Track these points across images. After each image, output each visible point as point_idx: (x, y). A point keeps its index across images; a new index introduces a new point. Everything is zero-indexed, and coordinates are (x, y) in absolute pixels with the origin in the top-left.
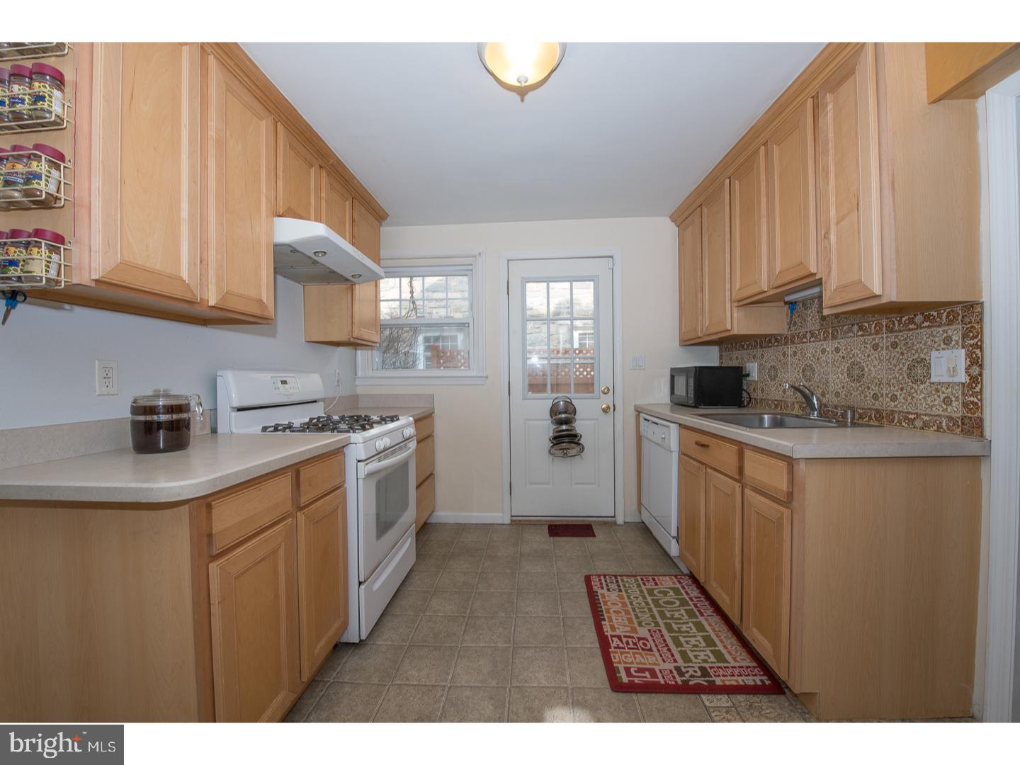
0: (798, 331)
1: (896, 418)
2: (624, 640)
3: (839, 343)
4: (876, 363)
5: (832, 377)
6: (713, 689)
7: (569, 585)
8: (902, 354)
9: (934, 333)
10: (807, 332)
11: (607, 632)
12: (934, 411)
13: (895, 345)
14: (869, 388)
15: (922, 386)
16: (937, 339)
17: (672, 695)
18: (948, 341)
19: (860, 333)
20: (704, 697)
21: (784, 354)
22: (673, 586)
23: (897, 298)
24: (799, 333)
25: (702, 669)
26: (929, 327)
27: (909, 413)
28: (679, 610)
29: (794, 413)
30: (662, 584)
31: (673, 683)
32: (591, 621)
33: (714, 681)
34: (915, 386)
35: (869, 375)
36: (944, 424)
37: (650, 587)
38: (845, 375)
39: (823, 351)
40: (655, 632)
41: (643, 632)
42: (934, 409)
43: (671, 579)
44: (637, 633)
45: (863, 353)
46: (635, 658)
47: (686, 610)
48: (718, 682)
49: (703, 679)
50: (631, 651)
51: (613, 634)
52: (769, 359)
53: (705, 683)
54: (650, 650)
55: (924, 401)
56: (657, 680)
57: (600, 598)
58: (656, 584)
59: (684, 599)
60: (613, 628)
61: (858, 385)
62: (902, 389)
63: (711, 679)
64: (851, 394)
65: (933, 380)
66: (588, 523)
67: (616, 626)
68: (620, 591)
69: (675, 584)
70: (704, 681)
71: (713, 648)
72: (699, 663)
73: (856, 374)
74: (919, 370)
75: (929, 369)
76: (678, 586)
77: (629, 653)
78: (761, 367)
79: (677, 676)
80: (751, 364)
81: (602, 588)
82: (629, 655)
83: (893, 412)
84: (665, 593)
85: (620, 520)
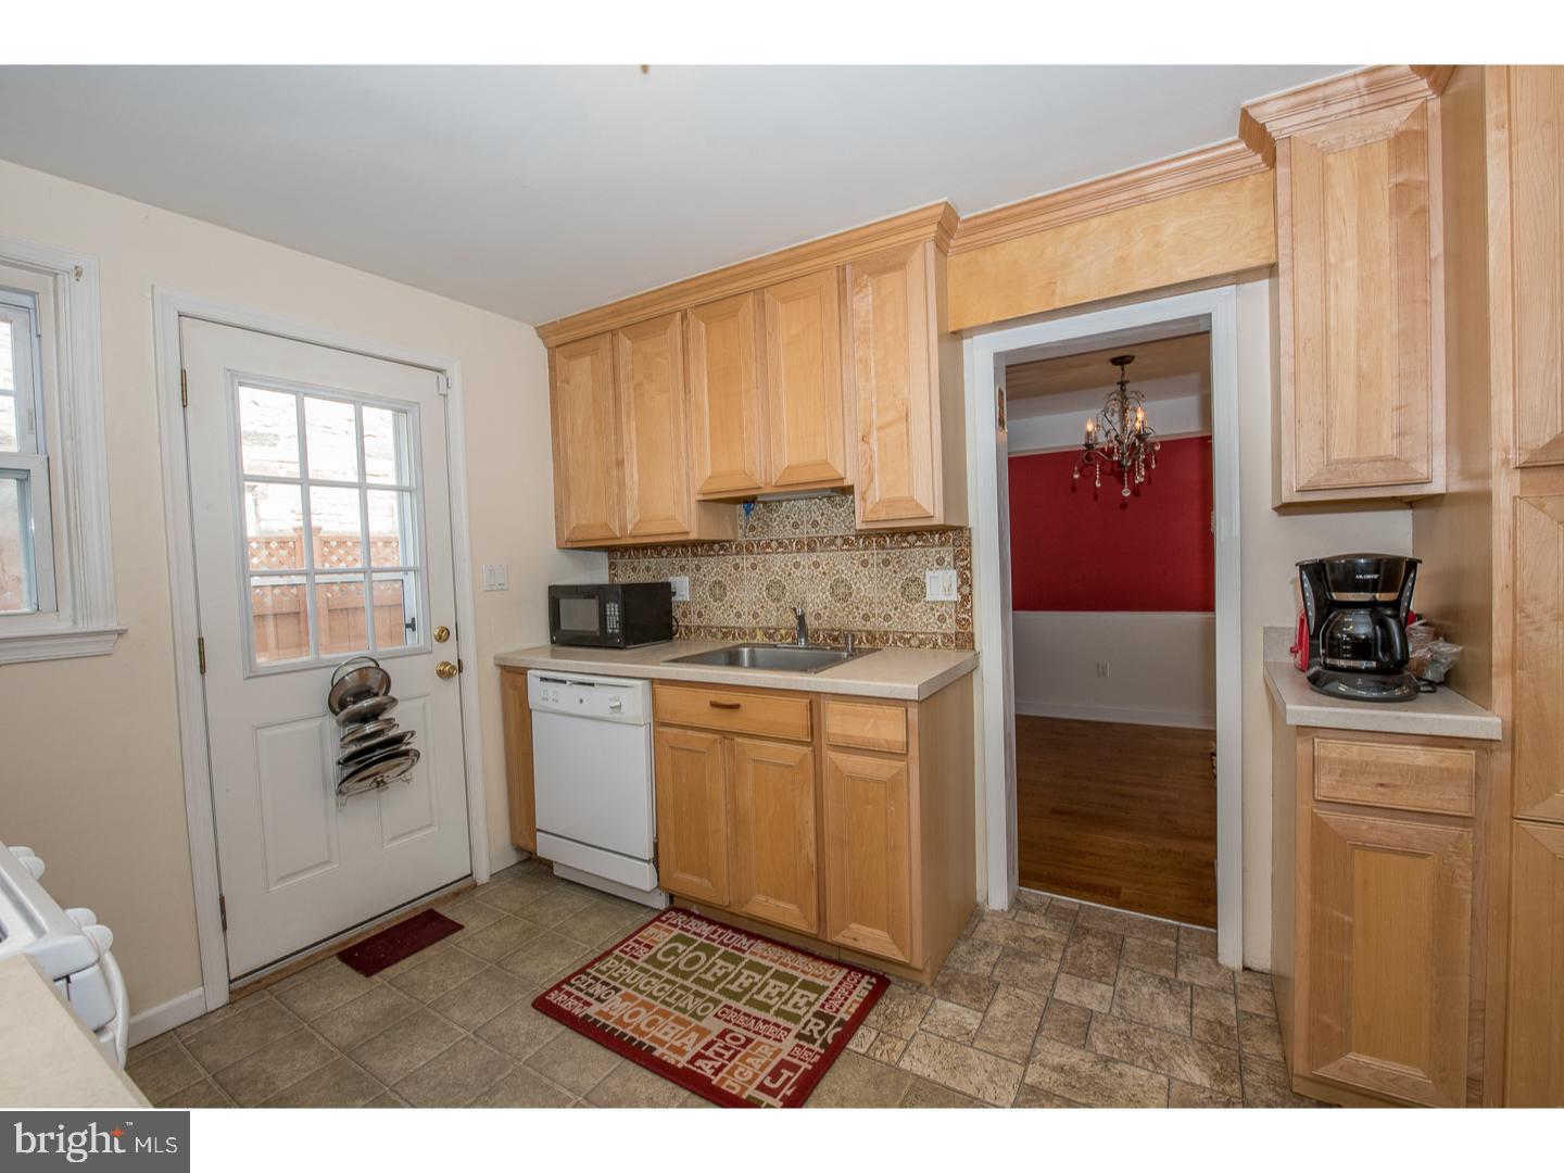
0: (758, 538)
1: (891, 639)
2: (710, 1053)
3: (818, 557)
4: (866, 581)
5: (810, 597)
6: (850, 1029)
7: (523, 1039)
8: (895, 572)
9: (928, 553)
10: (772, 540)
11: (677, 1062)
12: (930, 629)
13: (886, 563)
14: (858, 608)
15: (917, 605)
16: (930, 559)
17: (828, 1074)
18: (940, 561)
19: (845, 547)
20: (851, 1046)
21: (736, 567)
22: (671, 936)
23: (945, 520)
24: (760, 541)
25: (817, 1015)
26: (922, 546)
27: (904, 632)
28: (714, 964)
29: (756, 641)
30: (657, 943)
31: (818, 1057)
32: (631, 1068)
33: (842, 1020)
34: (910, 605)
35: (858, 593)
36: (939, 641)
37: (647, 956)
38: (828, 593)
39: (797, 565)
40: (724, 1012)
41: (715, 1026)
42: (930, 627)
43: (659, 928)
44: (710, 1032)
45: (850, 569)
46: (750, 1065)
47: (720, 957)
48: (844, 1015)
49: (831, 1027)
50: (735, 1061)
51: (688, 1057)
52: (709, 572)
53: (839, 1029)
54: (749, 1040)
55: (920, 621)
56: (802, 1069)
57: (603, 1021)
58: (650, 947)
59: (701, 943)
60: (680, 1051)
61: (844, 604)
62: (896, 609)
63: (837, 1020)
64: (836, 615)
65: (928, 598)
66: (426, 909)
67: (678, 1044)
68: (617, 990)
69: (672, 932)
70: (834, 1027)
71: (797, 984)
72: (808, 1011)
73: (842, 592)
74: (914, 589)
75: (924, 587)
76: (676, 931)
77: (736, 1067)
78: (694, 583)
79: (810, 1046)
80: (677, 579)
81: (588, 1004)
82: (740, 1069)
83: (886, 633)
84: (673, 952)
85: (482, 876)
